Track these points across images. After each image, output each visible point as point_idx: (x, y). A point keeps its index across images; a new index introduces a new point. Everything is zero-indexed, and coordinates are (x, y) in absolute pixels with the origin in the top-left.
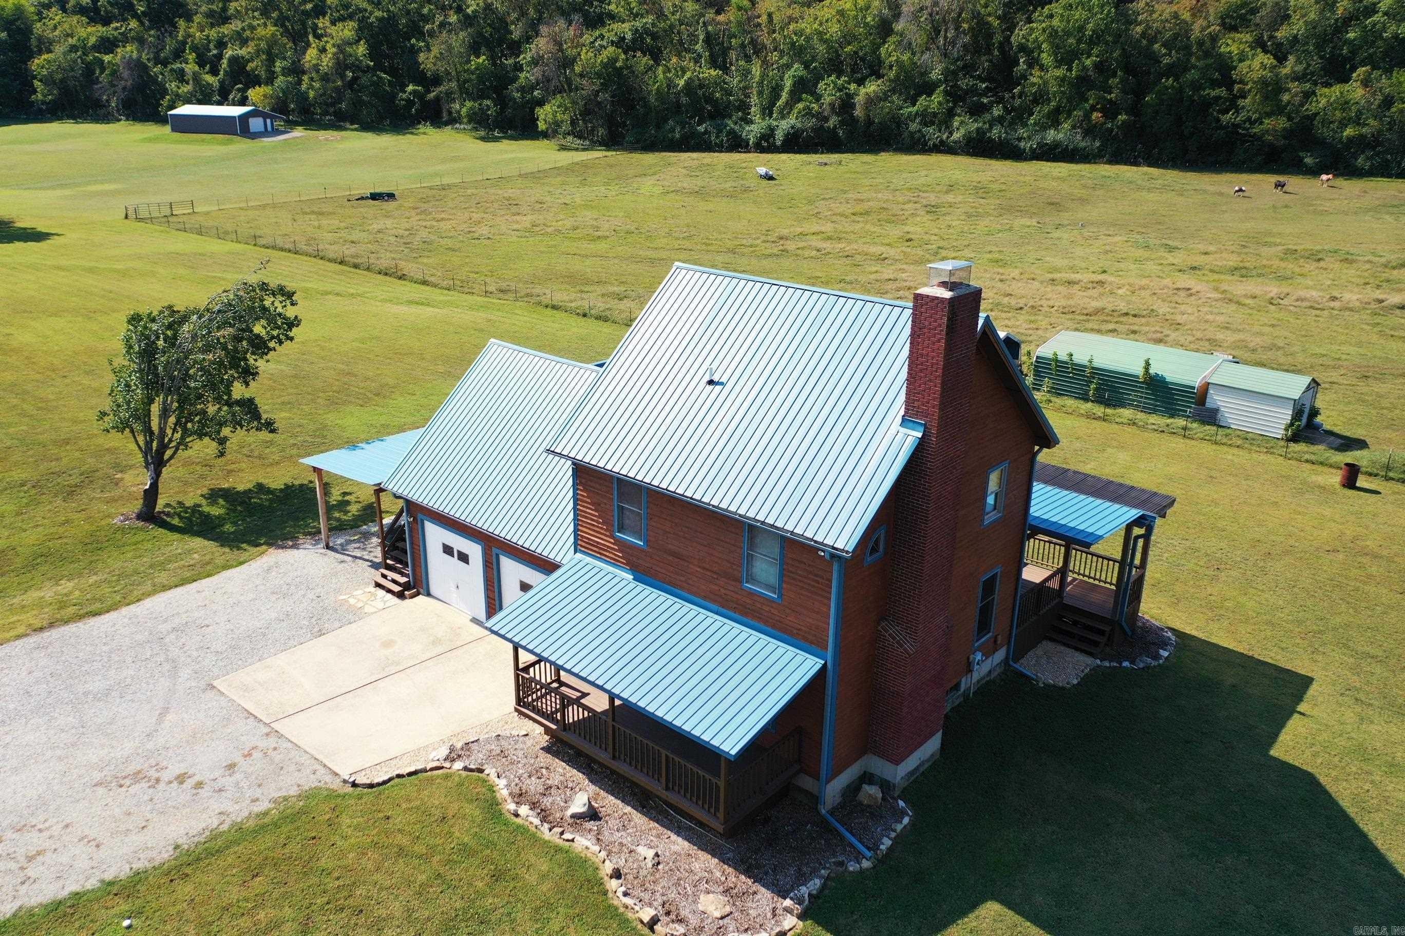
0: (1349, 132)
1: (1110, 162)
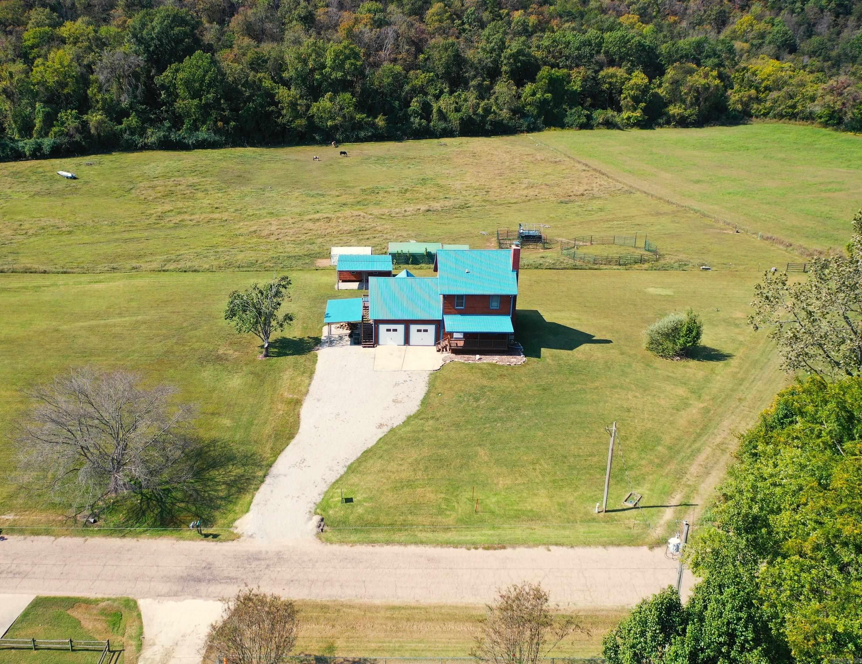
0: (329, 123)
1: (232, 147)
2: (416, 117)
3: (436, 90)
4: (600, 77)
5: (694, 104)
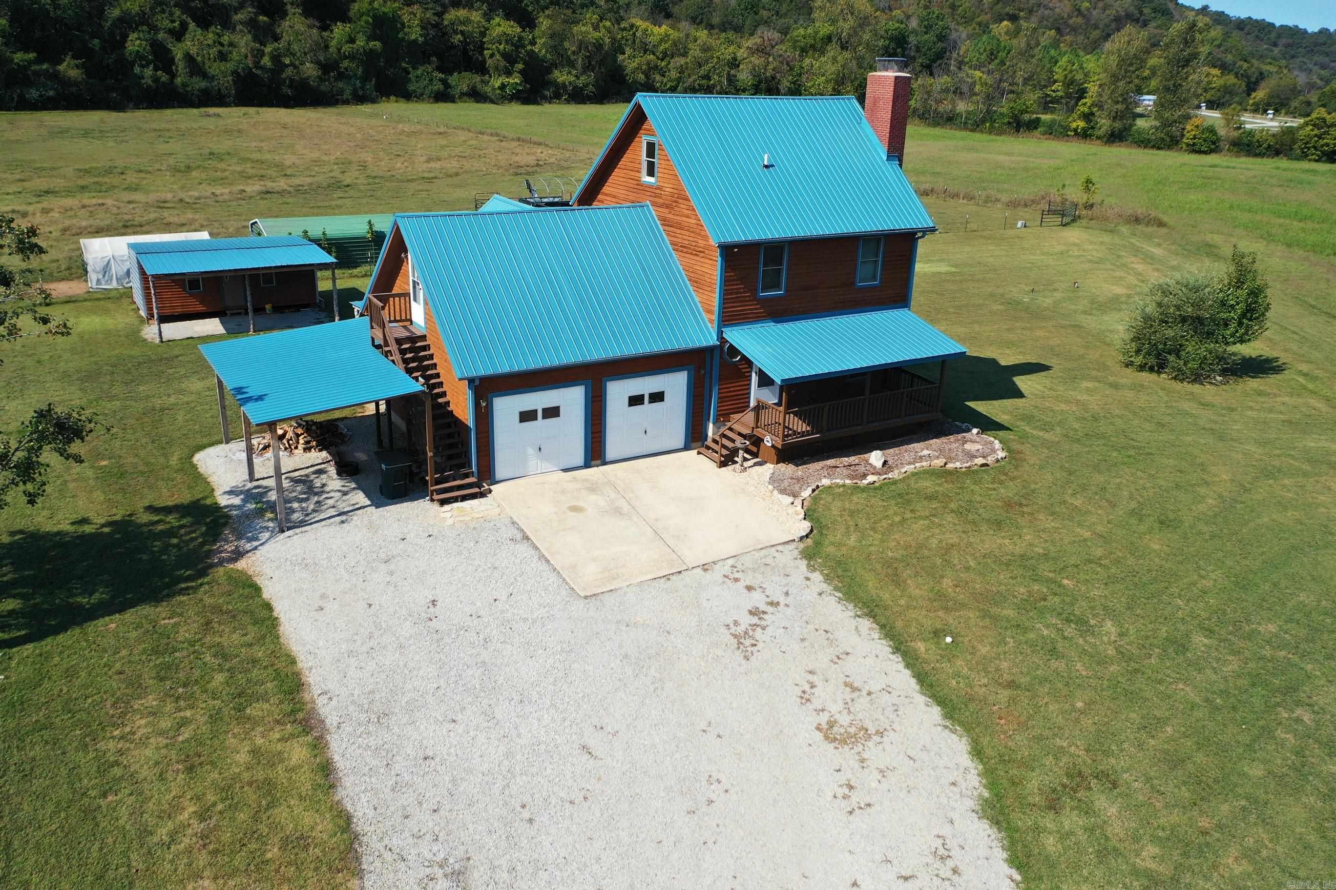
2: (143, 66)
3: (173, 21)
4: (446, 23)
5: (587, 68)
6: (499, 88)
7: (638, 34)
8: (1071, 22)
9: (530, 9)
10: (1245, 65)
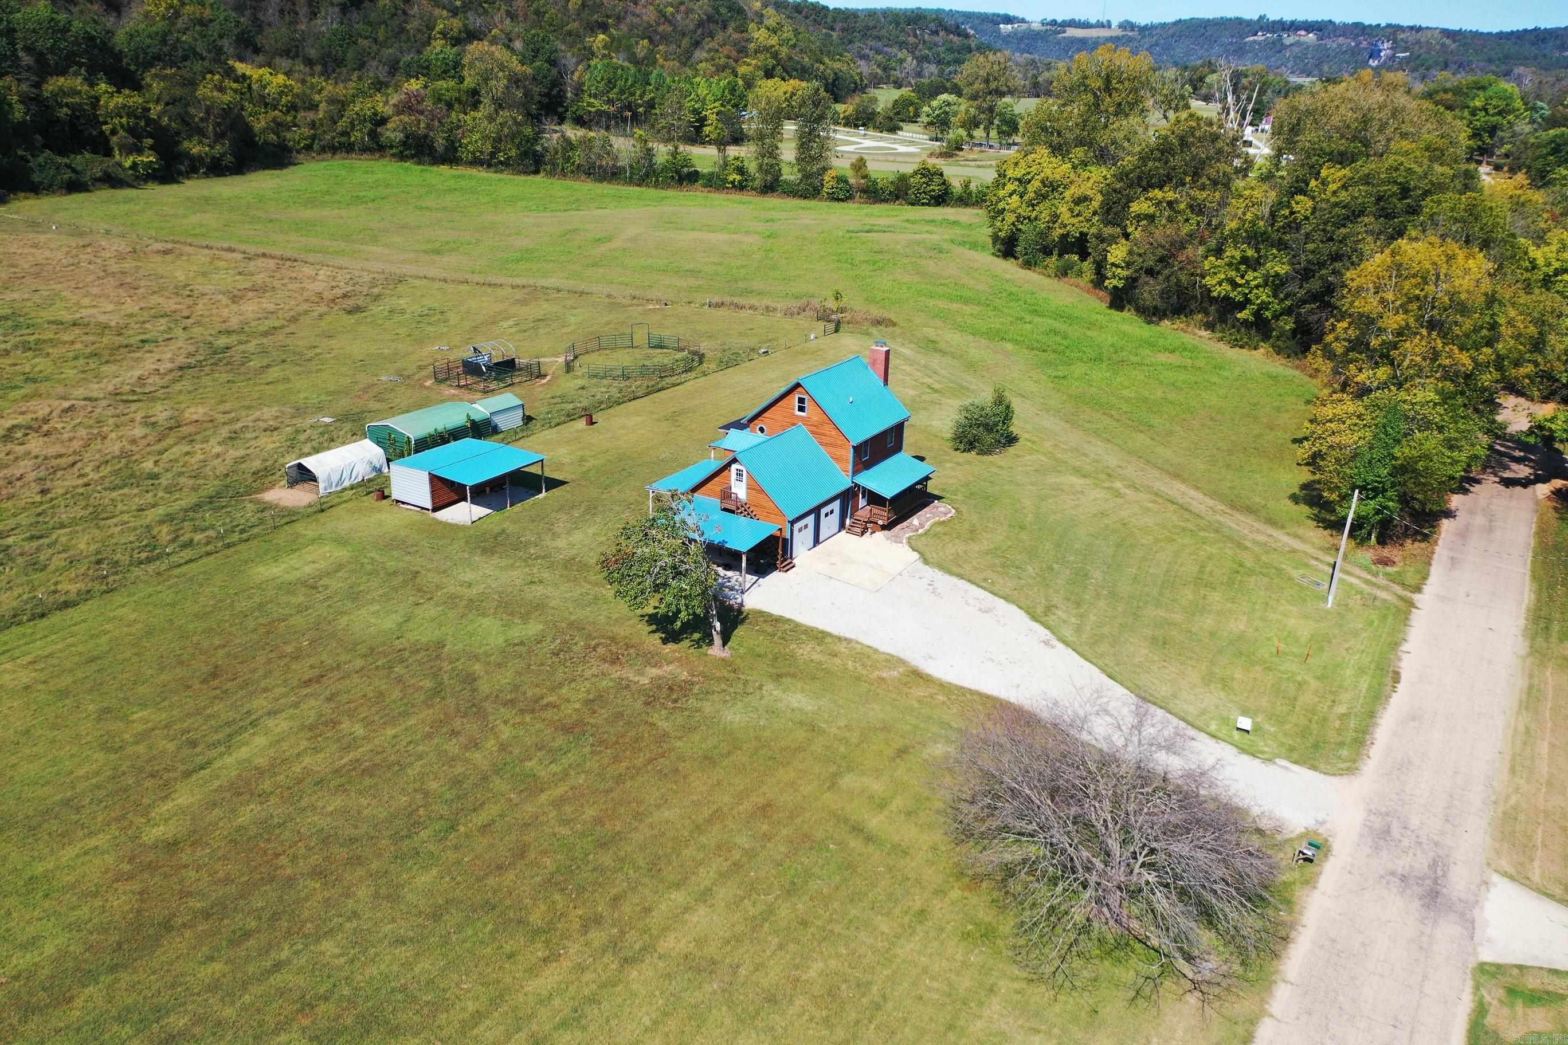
4: (46, 95)
5: (219, 137)
6: (131, 168)
7: (255, 87)
8: (660, 29)
9: (133, 68)
10: (822, 67)
